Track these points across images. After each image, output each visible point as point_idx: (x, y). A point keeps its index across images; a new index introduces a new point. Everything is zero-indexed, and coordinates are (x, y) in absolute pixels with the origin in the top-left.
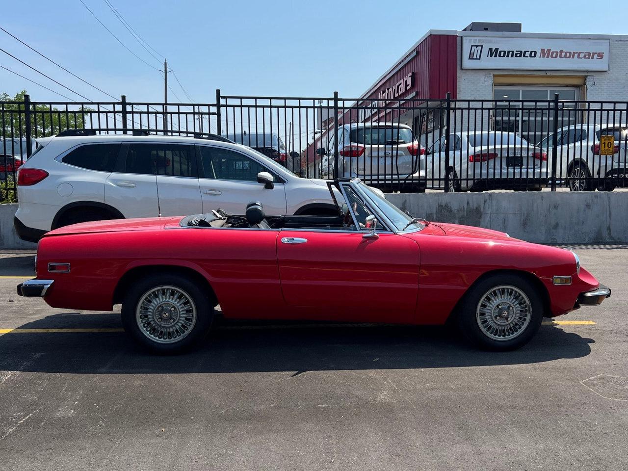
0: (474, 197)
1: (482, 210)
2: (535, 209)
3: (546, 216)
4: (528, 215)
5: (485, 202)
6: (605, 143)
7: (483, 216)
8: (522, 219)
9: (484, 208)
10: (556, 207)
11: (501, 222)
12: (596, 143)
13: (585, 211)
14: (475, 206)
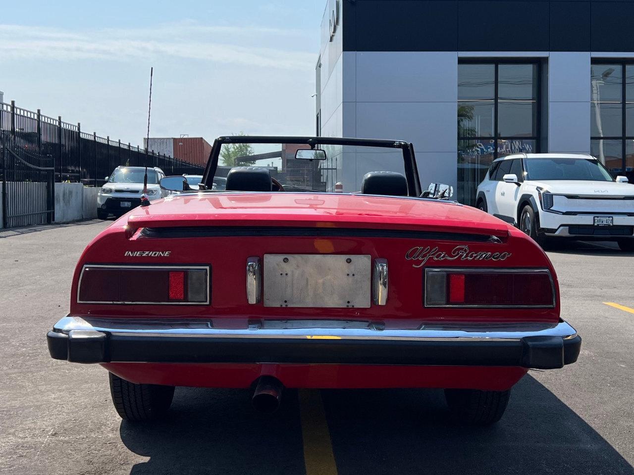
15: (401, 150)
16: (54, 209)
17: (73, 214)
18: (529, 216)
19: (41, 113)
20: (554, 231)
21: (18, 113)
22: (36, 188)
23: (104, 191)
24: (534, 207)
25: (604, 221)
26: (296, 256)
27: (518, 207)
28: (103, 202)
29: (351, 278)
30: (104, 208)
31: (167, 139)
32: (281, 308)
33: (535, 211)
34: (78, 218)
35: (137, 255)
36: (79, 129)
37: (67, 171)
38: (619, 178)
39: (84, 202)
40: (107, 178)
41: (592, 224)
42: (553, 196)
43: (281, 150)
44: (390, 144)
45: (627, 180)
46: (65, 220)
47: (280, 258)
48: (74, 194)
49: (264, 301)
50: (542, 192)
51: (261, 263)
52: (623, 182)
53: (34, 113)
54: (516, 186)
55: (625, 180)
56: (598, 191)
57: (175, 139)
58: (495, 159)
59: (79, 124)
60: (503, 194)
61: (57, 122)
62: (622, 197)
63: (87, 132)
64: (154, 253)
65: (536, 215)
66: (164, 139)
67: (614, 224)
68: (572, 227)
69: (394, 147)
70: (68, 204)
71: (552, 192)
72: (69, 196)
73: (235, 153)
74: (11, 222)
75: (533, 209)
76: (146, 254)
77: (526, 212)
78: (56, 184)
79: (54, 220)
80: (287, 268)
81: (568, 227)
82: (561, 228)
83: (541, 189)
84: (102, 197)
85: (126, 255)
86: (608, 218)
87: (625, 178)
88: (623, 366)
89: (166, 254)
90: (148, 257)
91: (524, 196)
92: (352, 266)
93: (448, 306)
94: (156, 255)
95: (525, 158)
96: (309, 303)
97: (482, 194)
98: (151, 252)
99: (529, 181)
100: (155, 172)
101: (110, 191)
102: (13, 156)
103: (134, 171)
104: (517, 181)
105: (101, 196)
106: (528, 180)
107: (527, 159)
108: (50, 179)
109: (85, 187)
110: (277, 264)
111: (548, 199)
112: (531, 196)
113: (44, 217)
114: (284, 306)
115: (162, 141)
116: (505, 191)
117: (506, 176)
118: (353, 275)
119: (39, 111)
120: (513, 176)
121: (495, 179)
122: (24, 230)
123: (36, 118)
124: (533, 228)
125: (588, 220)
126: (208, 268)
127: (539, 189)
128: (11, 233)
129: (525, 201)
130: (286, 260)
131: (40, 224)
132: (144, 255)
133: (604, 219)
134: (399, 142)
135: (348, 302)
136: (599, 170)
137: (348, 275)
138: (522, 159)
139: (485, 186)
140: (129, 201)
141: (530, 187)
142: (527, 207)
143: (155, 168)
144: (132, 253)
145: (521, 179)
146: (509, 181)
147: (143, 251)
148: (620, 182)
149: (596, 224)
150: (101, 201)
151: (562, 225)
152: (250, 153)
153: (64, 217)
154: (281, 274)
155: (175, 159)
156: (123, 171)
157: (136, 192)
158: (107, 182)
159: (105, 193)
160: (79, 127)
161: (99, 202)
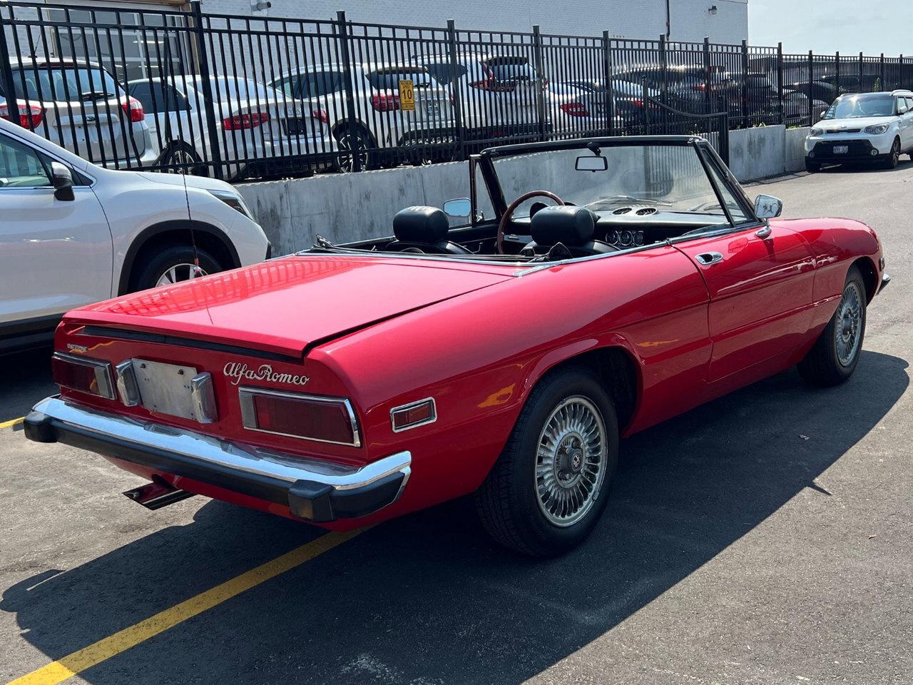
0: (266, 191)
1: (279, 213)
2: (344, 203)
3: (358, 213)
4: (338, 211)
5: (281, 198)
6: (404, 92)
7: (282, 223)
8: (332, 222)
9: (281, 209)
10: (367, 197)
11: (306, 229)
12: (374, 93)
13: (399, 199)
14: (269, 206)
17: (766, 167)
23: (814, 133)
28: (811, 149)
29: (187, 390)
30: (812, 156)
39: (786, 150)
40: (823, 114)
46: (752, 177)
47: (140, 363)
48: (768, 142)
49: (144, 404)
59: (780, 44)
61: (741, 48)
69: (688, 145)
70: (757, 155)
72: (759, 145)
78: (733, 132)
80: (147, 374)
84: (810, 142)
92: (185, 379)
93: (259, 430)
96: (169, 411)
101: (820, 132)
105: (809, 139)
108: (722, 128)
109: (789, 129)
110: (140, 369)
118: (188, 387)
119: (706, 39)
123: (701, 50)
126: (107, 366)
130: (143, 366)
135: (192, 414)
137: (185, 386)
140: (846, 145)
143: (894, 91)
150: (808, 147)
153: (750, 173)
154: (145, 379)
157: (857, 131)
158: (822, 119)
159: (815, 136)
160: (780, 49)
161: (806, 148)
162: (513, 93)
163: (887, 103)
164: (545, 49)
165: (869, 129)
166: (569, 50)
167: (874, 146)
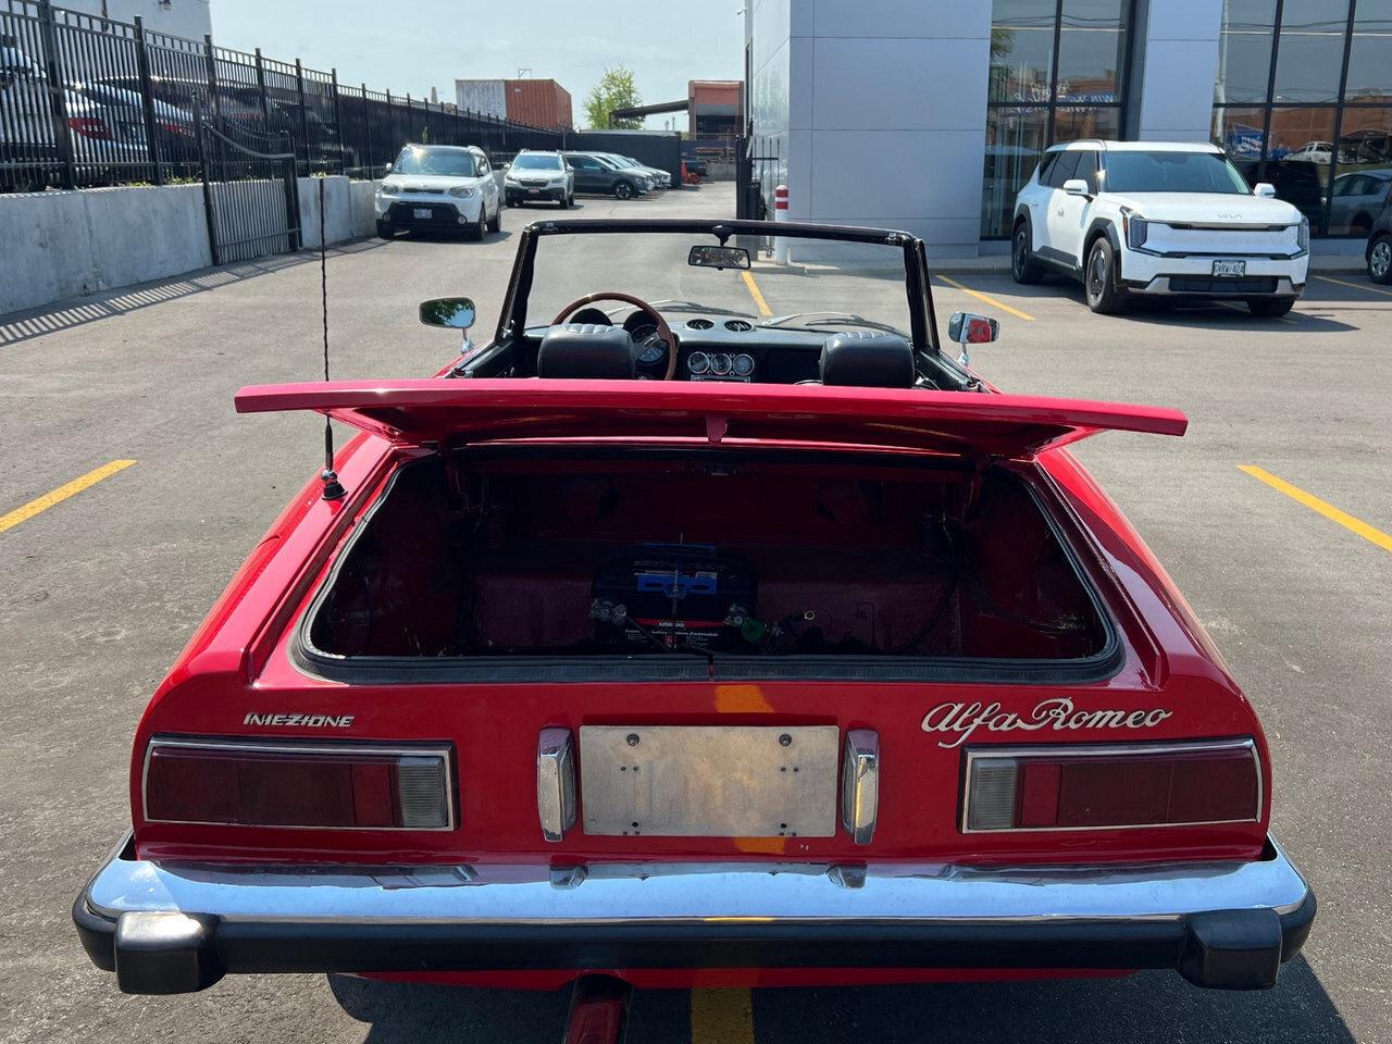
15: (901, 250)
16: (299, 226)
17: (334, 231)
18: (1103, 256)
19: (263, 55)
20: (1143, 285)
21: (220, 57)
22: (265, 189)
23: (386, 189)
24: (1113, 241)
25: (1231, 268)
26: (657, 729)
27: (1086, 239)
28: (386, 210)
29: (790, 777)
30: (388, 219)
31: (495, 81)
32: (625, 838)
33: (1115, 249)
34: (345, 238)
35: (274, 723)
36: (334, 80)
37: (319, 154)
38: (1260, 187)
39: (353, 211)
40: (389, 165)
41: (1209, 272)
42: (1149, 225)
43: (687, 98)
44: (879, 239)
45: (1274, 191)
47: (619, 734)
49: (585, 824)
50: (1129, 216)
51: (573, 746)
52: (1267, 194)
53: (250, 56)
54: (1086, 201)
55: (1270, 192)
56: (1225, 216)
57: (508, 84)
58: (1049, 146)
59: (334, 71)
60: (1061, 214)
61: (294, 69)
62: (1266, 227)
63: (350, 84)
64: (313, 719)
65: (1117, 256)
66: (489, 81)
67: (1247, 273)
68: (1175, 279)
69: (887, 243)
71: (1147, 217)
73: (610, 102)
74: (225, 256)
75: (1112, 248)
76: (294, 721)
77: (1099, 248)
78: (301, 181)
79: (301, 245)
80: (638, 756)
81: (1168, 279)
82: (1157, 280)
83: (1128, 210)
84: (382, 201)
85: (246, 722)
86: (1237, 264)
87: (1270, 187)
88: (1297, 668)
89: (343, 722)
90: (298, 728)
91: (1097, 220)
92: (793, 753)
93: (1015, 830)
94: (319, 724)
95: (1102, 152)
96: (692, 827)
97: (1025, 209)
98: (307, 718)
99: (1109, 194)
100: (469, 155)
101: (395, 190)
102: (217, 137)
103: (436, 154)
104: (1086, 193)
105: (381, 198)
106: (1107, 191)
107: (1106, 153)
108: (289, 173)
109: (353, 182)
110: (613, 749)
111: (1138, 230)
112: (1109, 222)
113: (284, 243)
114: (631, 833)
115: (485, 86)
116: (1065, 207)
117: (1069, 184)
118: (796, 770)
119: (258, 51)
120: (1082, 184)
121: (1048, 184)
122: (249, 268)
123: (254, 64)
124: (1110, 278)
125: (1202, 267)
126: (445, 753)
127: (1125, 210)
128: (224, 276)
129: (1099, 231)
130: (633, 739)
131: (278, 253)
132: (291, 723)
133: (1231, 266)
134: (898, 234)
135: (784, 826)
136: (1226, 173)
137: (783, 769)
138: (1098, 152)
139: (1031, 195)
140: (428, 208)
141: (1109, 206)
142: (1102, 241)
143: (470, 147)
144: (260, 718)
145: (1094, 188)
146: (1073, 192)
147: (289, 712)
148: (1261, 194)
149: (1216, 274)
150: (381, 207)
151: (1158, 276)
152: (636, 102)
154: (623, 769)
155: (509, 121)
156: (416, 152)
157: (439, 192)
158: (390, 172)
159: (389, 193)
160: (334, 76)
161: (378, 209)
162: (11, 89)
163: (463, 161)
164: (58, 29)
165: (455, 192)
166: (92, 38)
167: (461, 212)
